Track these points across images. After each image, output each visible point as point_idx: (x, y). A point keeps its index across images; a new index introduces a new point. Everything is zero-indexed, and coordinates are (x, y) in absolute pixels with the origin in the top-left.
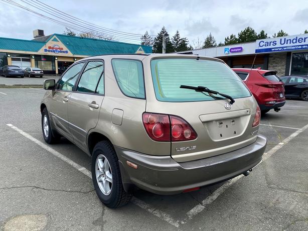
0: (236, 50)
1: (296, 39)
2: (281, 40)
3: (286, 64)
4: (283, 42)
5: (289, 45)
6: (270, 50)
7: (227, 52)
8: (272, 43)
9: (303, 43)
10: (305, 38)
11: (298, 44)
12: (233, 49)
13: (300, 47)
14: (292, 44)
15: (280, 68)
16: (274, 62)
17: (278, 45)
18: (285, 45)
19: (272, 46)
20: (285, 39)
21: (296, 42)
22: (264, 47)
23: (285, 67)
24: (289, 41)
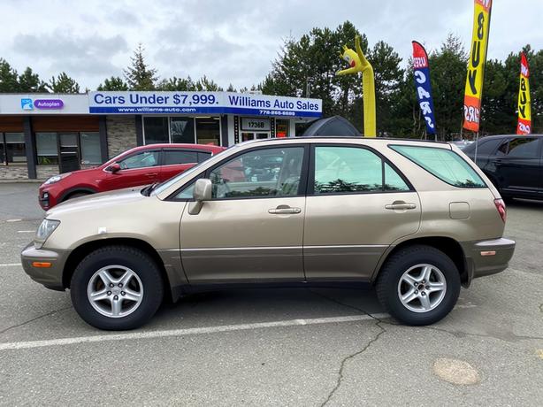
0: (50, 105)
1: (154, 98)
2: (131, 96)
3: (136, 133)
4: (134, 100)
5: (144, 105)
6: (116, 109)
7: (27, 106)
8: (117, 100)
9: (164, 105)
10: (166, 98)
11: (157, 105)
12: (42, 101)
13: (161, 110)
14: (148, 105)
15: (127, 138)
16: (116, 129)
17: (128, 104)
18: (139, 105)
19: (117, 105)
20: (137, 96)
21: (154, 102)
22: (104, 105)
23: (135, 137)
24: (143, 99)
